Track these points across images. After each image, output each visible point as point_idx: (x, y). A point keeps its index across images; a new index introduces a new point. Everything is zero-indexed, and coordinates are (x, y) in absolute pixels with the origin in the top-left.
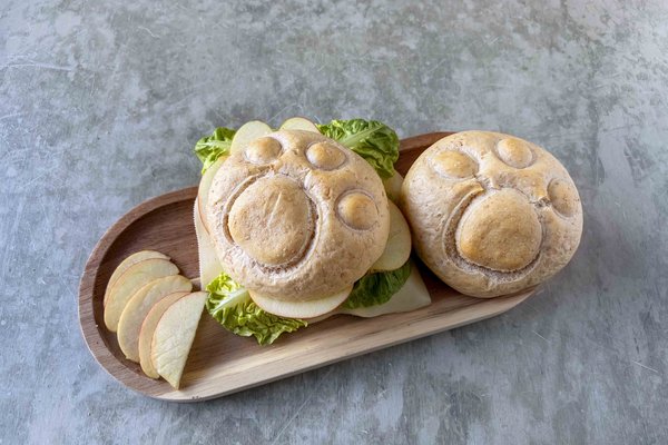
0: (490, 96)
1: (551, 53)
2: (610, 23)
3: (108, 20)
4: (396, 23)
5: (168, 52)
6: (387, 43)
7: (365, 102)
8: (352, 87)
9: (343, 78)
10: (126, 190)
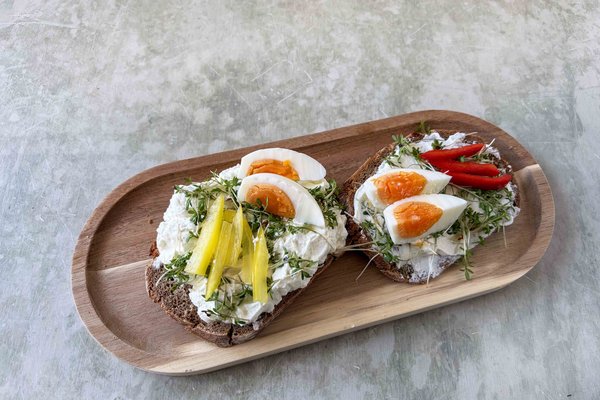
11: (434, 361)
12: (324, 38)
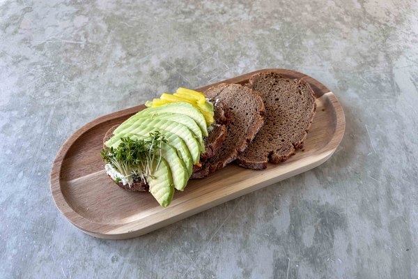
0: (326, 52)
1: (359, 30)
2: (391, 15)
3: (104, 19)
4: (267, 18)
5: (137, 33)
6: (263, 27)
7: (253, 56)
8: (244, 49)
9: (239, 45)
10: (113, 103)
11: (317, 230)
12: (235, 45)
